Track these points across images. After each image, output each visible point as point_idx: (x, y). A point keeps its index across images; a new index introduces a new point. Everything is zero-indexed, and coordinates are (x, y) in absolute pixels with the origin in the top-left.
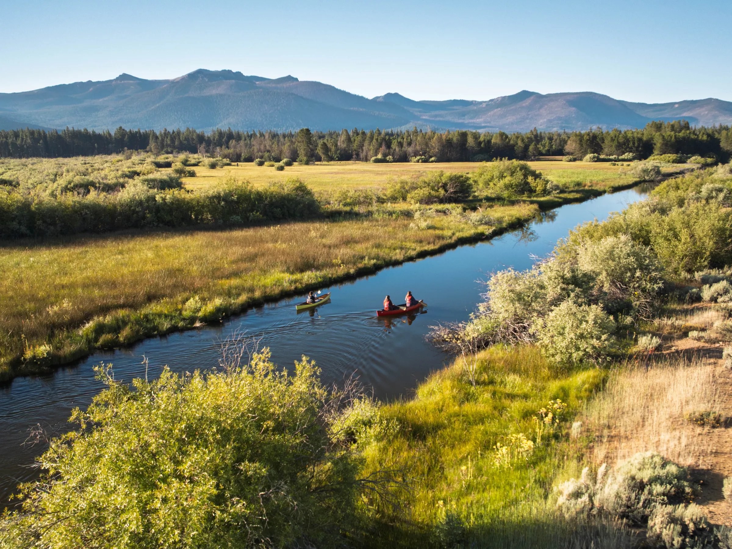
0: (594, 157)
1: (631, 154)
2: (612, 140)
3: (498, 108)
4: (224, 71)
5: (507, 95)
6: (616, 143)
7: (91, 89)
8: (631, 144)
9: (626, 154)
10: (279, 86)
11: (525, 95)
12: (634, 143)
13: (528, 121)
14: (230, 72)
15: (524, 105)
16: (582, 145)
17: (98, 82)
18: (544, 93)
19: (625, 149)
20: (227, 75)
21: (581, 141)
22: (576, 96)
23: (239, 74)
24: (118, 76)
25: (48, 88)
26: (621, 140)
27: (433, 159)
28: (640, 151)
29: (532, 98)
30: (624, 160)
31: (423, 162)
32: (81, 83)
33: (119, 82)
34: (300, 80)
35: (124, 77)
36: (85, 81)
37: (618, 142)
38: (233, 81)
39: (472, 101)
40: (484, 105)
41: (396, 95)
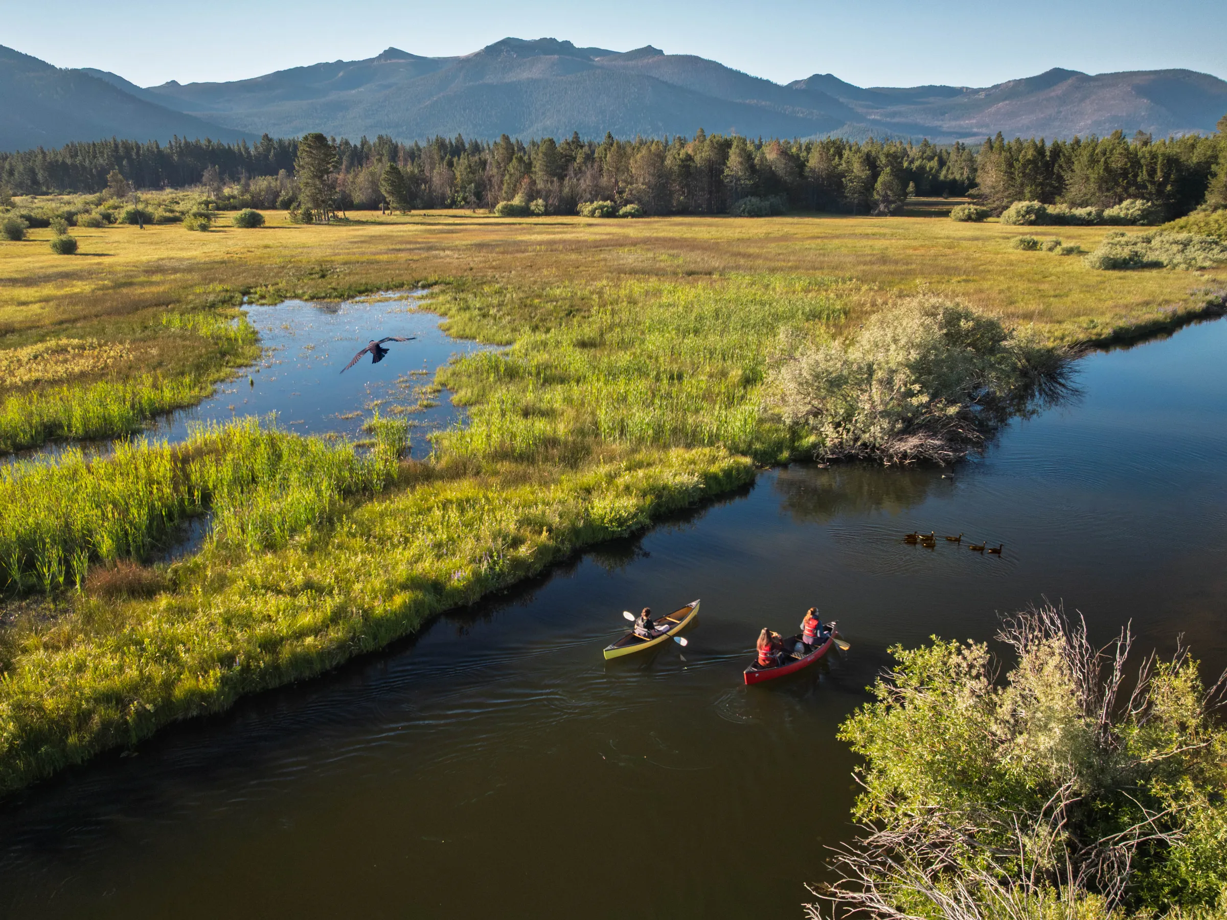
0: (1029, 211)
1: (1139, 203)
2: (1093, 161)
3: (1005, 99)
4: (544, 40)
5: (1024, 77)
6: (1100, 169)
7: (341, 74)
8: (1143, 176)
9: (1125, 203)
10: (631, 63)
11: (1057, 76)
12: (1152, 173)
13: (1057, 123)
14: (553, 40)
15: (1053, 94)
16: (1010, 175)
17: (353, 63)
18: (1092, 72)
19: (1126, 190)
20: (548, 46)
21: (1011, 165)
22: (1152, 77)
23: (567, 45)
24: (381, 52)
25: (278, 74)
26: (1118, 163)
27: (629, 208)
28: (1169, 196)
29: (1070, 81)
30: (1115, 221)
31: (603, 216)
32: (327, 65)
33: (383, 61)
34: (666, 53)
35: (392, 53)
36: (332, 60)
37: (1107, 169)
38: (556, 56)
39: (962, 88)
40: (982, 95)
41: (829, 77)
